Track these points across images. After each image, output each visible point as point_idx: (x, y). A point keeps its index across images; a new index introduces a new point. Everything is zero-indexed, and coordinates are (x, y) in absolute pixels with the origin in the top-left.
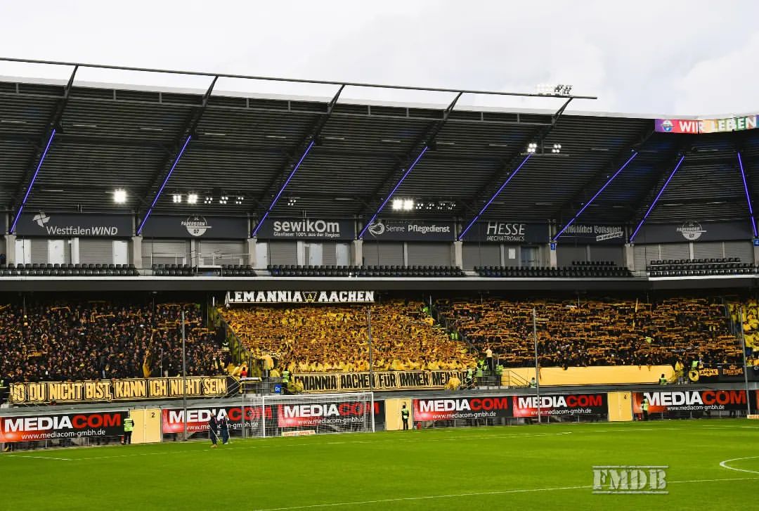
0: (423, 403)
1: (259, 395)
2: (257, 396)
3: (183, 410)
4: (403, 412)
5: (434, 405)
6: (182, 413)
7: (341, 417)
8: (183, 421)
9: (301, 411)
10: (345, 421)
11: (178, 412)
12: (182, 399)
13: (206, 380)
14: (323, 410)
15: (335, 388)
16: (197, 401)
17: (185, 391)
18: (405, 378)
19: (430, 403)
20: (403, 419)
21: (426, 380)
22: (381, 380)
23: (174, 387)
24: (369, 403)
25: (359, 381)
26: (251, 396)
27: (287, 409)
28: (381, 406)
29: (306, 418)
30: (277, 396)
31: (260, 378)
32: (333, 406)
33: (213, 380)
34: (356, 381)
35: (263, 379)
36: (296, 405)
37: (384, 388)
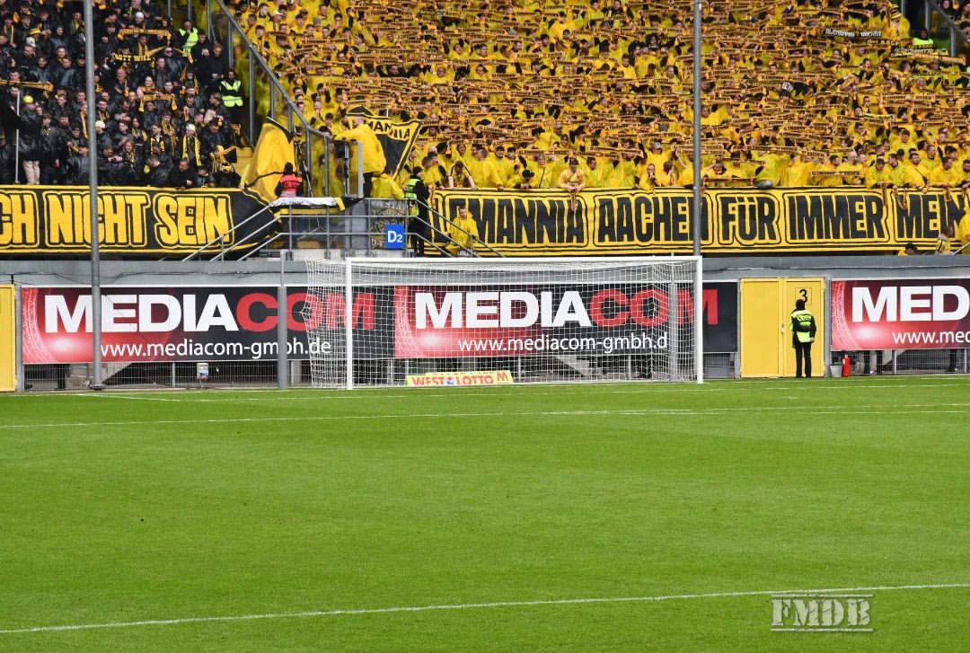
0: (861, 294)
1: (336, 253)
2: (327, 256)
3: (87, 291)
4: (795, 321)
5: (900, 303)
6: (84, 302)
7: (595, 332)
8: (89, 328)
9: (466, 311)
10: (611, 345)
11: (71, 297)
12: (87, 257)
13: (165, 201)
14: (540, 310)
15: (580, 240)
16: (135, 265)
17: (94, 231)
18: (806, 215)
19: (887, 293)
20: (796, 342)
21: (875, 219)
22: (727, 218)
23: (59, 219)
24: (688, 288)
25: (658, 218)
26: (310, 256)
27: (424, 300)
28: (724, 298)
29: (486, 333)
30: (395, 260)
31: (339, 201)
32: (572, 297)
33: (185, 202)
34: (647, 219)
35: (348, 202)
36: (455, 289)
37: (736, 244)
